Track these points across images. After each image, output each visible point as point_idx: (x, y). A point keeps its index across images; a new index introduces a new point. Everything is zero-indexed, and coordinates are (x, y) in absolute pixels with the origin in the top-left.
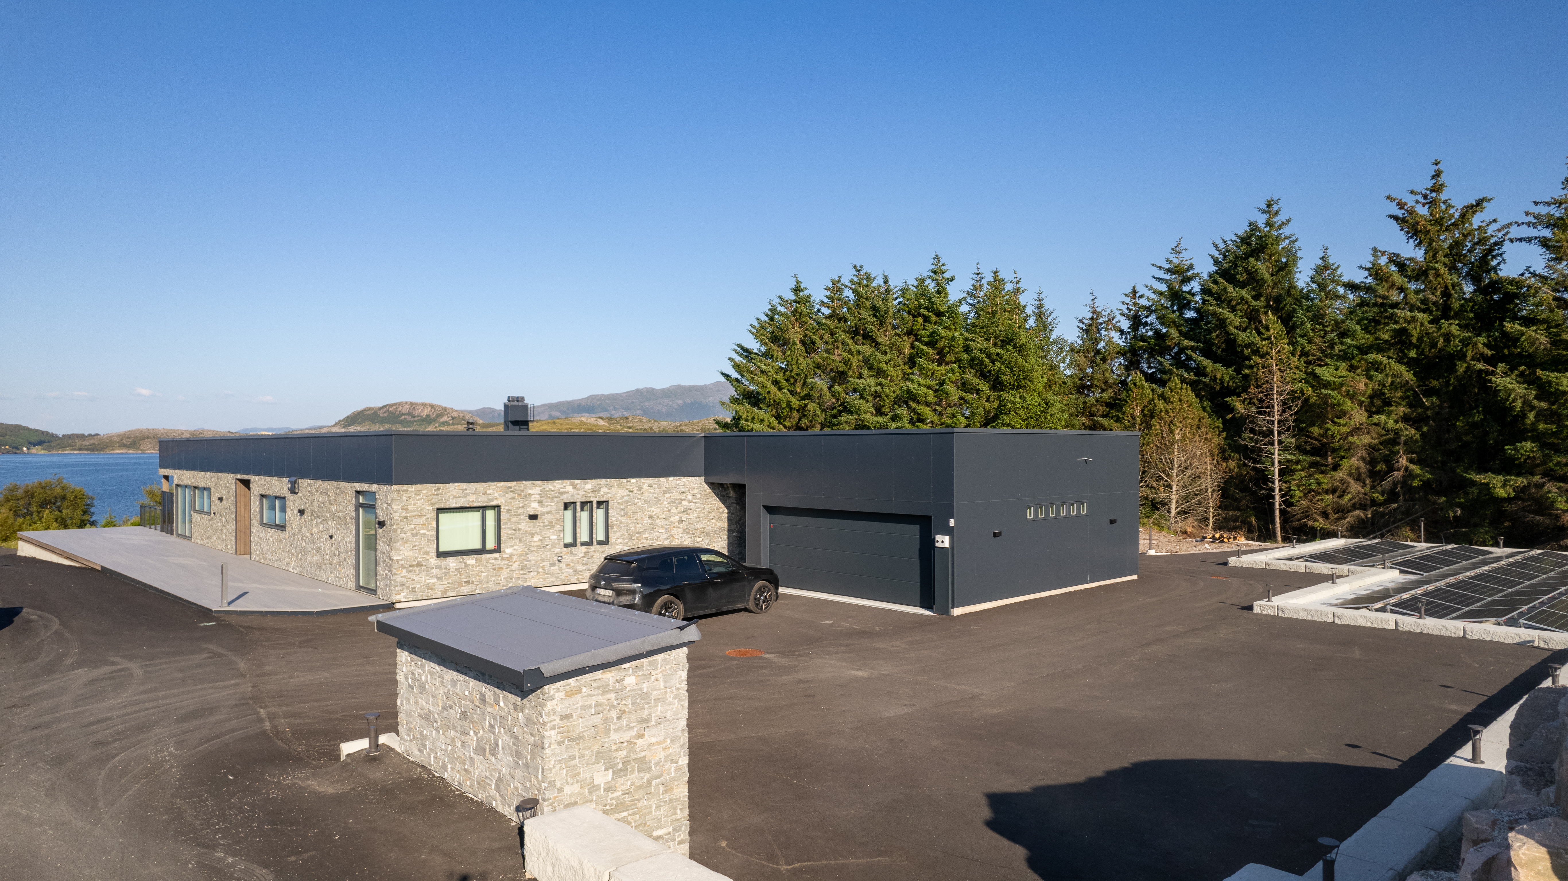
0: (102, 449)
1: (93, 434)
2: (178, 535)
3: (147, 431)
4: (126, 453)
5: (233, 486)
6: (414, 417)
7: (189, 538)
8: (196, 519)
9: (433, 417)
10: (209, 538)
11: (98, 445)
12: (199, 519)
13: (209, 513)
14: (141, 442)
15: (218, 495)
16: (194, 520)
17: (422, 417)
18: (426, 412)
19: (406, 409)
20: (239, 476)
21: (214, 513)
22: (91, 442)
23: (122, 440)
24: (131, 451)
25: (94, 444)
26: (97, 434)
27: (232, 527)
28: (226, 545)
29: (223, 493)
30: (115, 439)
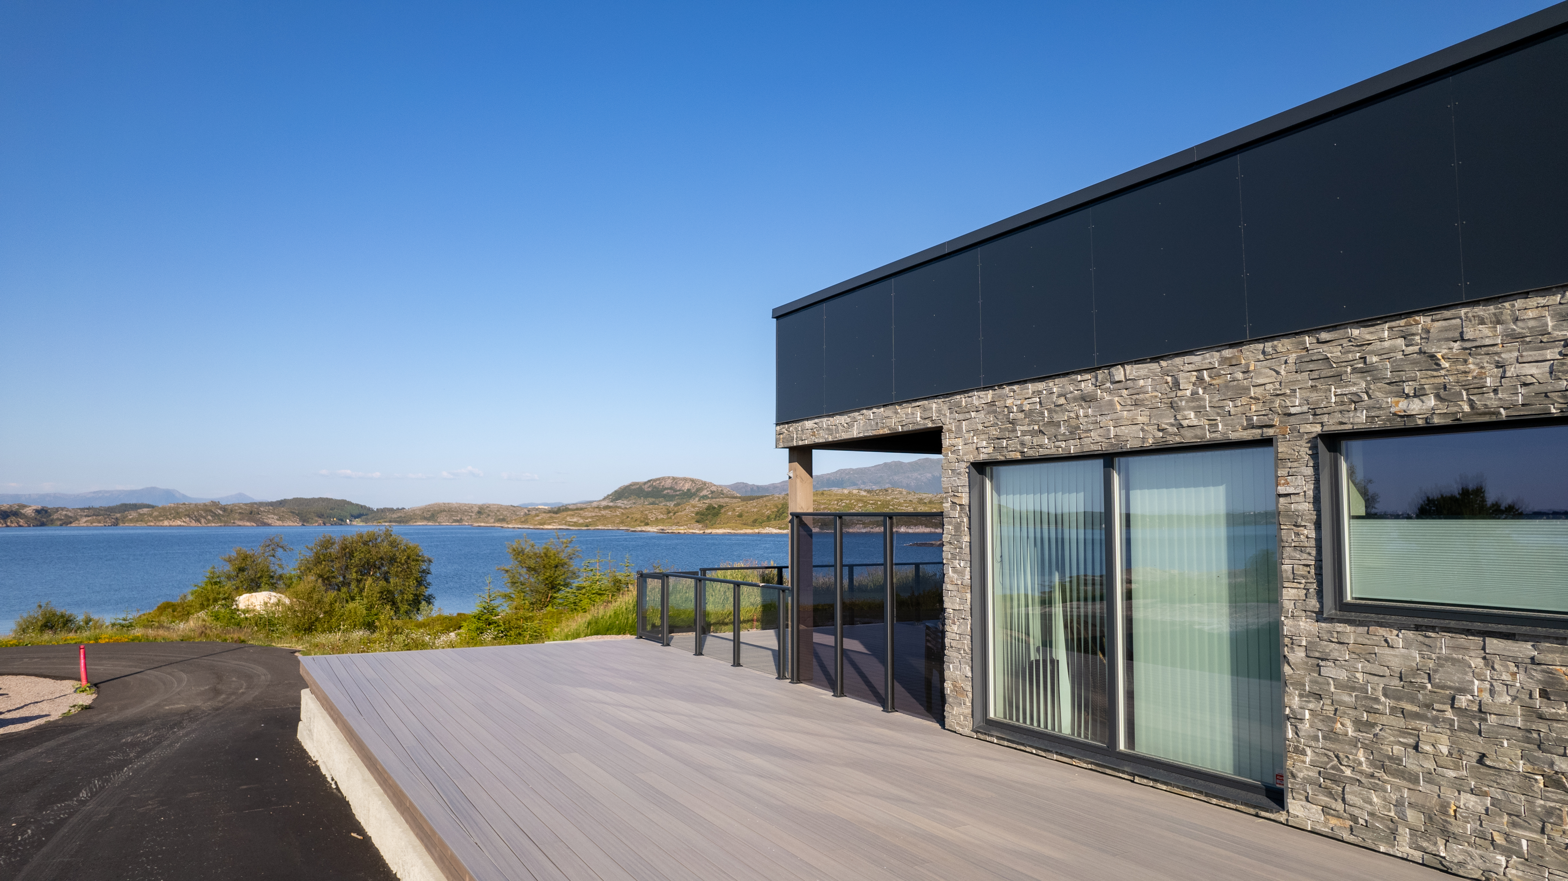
0: (407, 522)
1: (400, 508)
3: (443, 505)
4: (426, 525)
6: (676, 491)
9: (693, 491)
11: (404, 517)
14: (439, 515)
17: (683, 491)
18: (687, 486)
19: (668, 484)
22: (399, 515)
23: (423, 513)
24: (430, 524)
25: (401, 517)
26: (404, 509)
30: (418, 512)
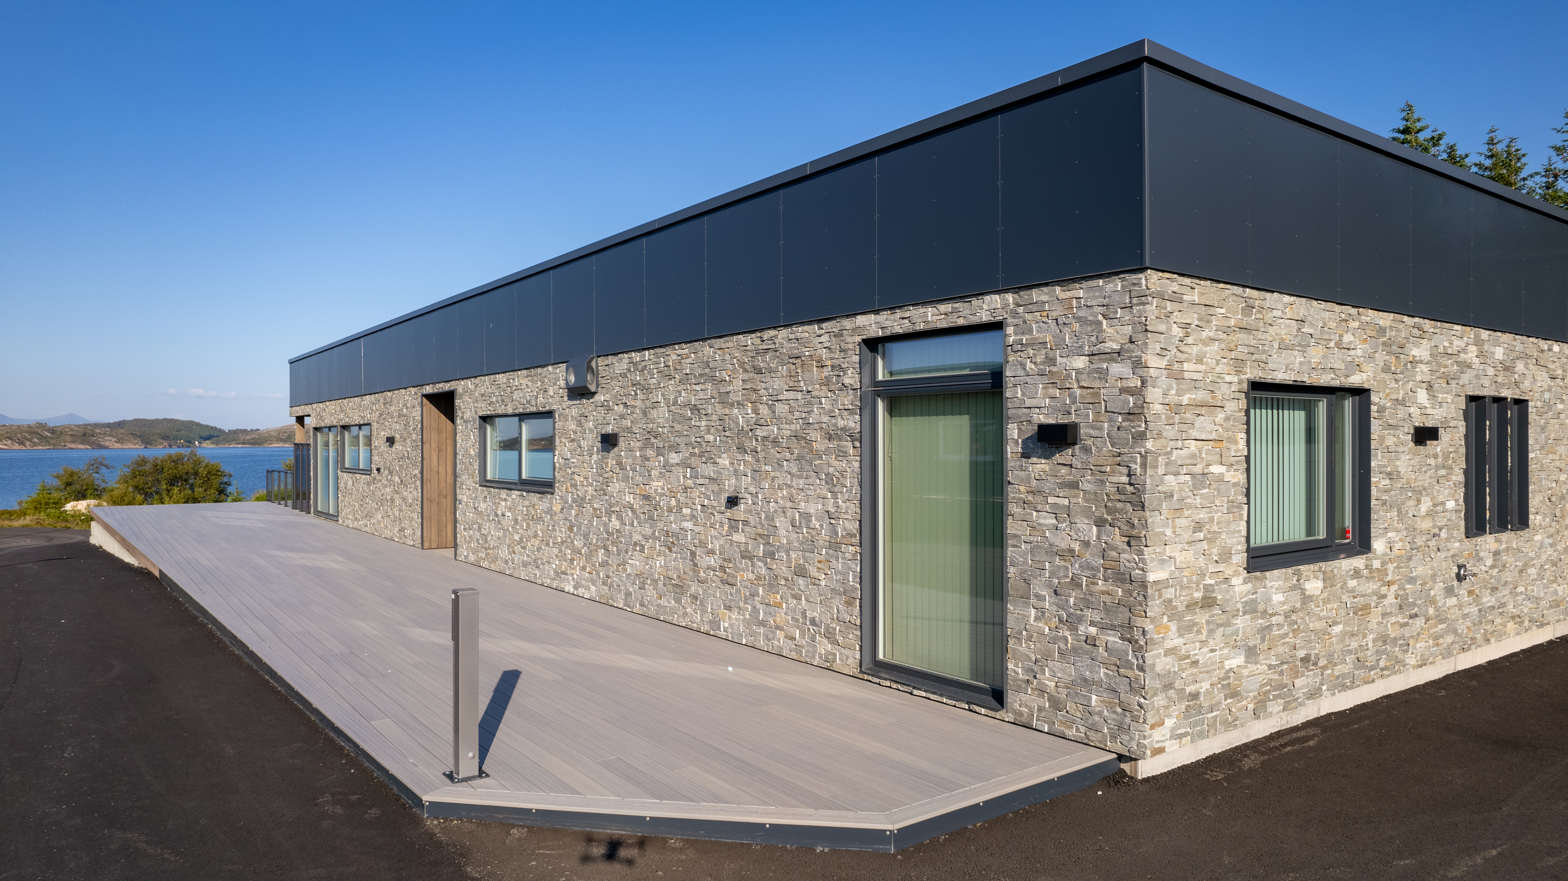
0: (261, 443)
1: (254, 429)
2: (318, 513)
5: (416, 413)
7: (334, 518)
8: (346, 483)
10: (369, 516)
11: (259, 439)
12: (350, 483)
13: (367, 472)
15: (384, 434)
16: (341, 485)
20: (429, 389)
21: (378, 470)
22: (253, 436)
23: (279, 434)
27: (413, 494)
28: (402, 530)
29: (395, 428)
30: (273, 434)
